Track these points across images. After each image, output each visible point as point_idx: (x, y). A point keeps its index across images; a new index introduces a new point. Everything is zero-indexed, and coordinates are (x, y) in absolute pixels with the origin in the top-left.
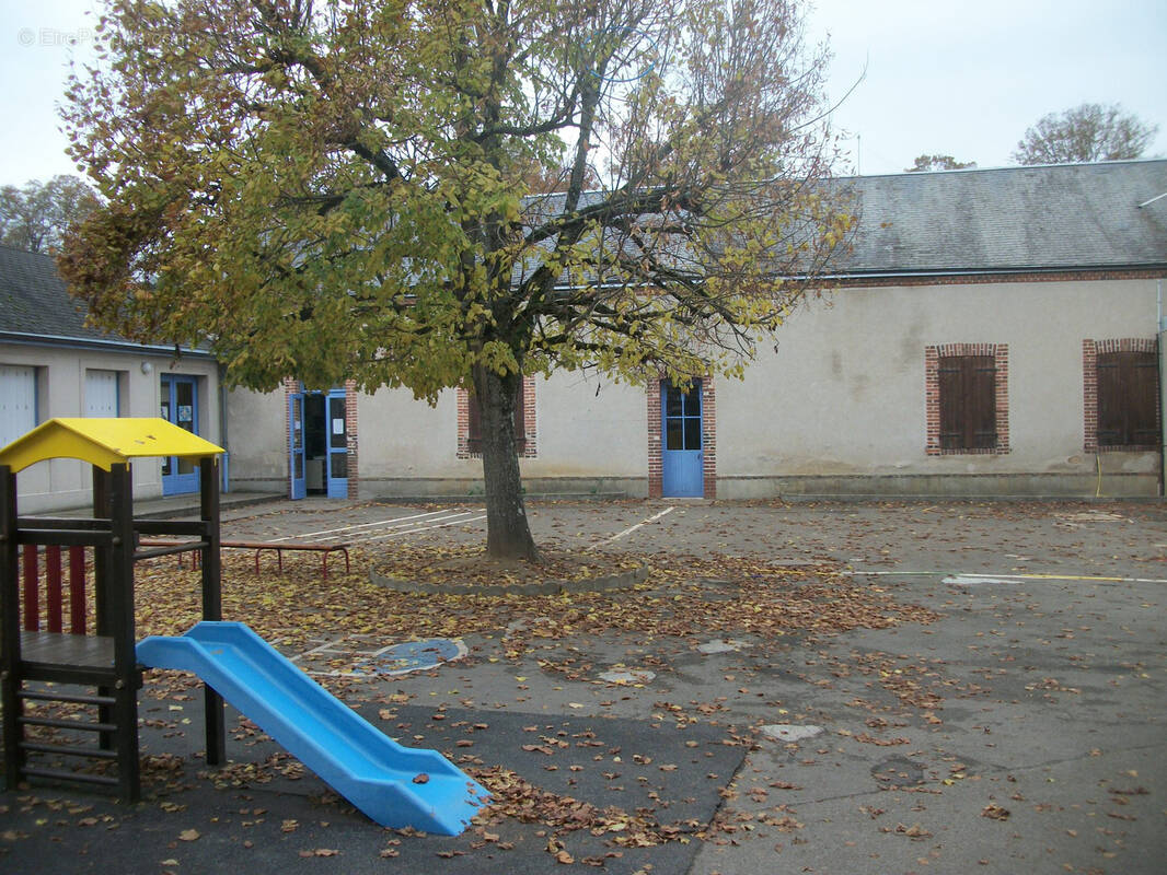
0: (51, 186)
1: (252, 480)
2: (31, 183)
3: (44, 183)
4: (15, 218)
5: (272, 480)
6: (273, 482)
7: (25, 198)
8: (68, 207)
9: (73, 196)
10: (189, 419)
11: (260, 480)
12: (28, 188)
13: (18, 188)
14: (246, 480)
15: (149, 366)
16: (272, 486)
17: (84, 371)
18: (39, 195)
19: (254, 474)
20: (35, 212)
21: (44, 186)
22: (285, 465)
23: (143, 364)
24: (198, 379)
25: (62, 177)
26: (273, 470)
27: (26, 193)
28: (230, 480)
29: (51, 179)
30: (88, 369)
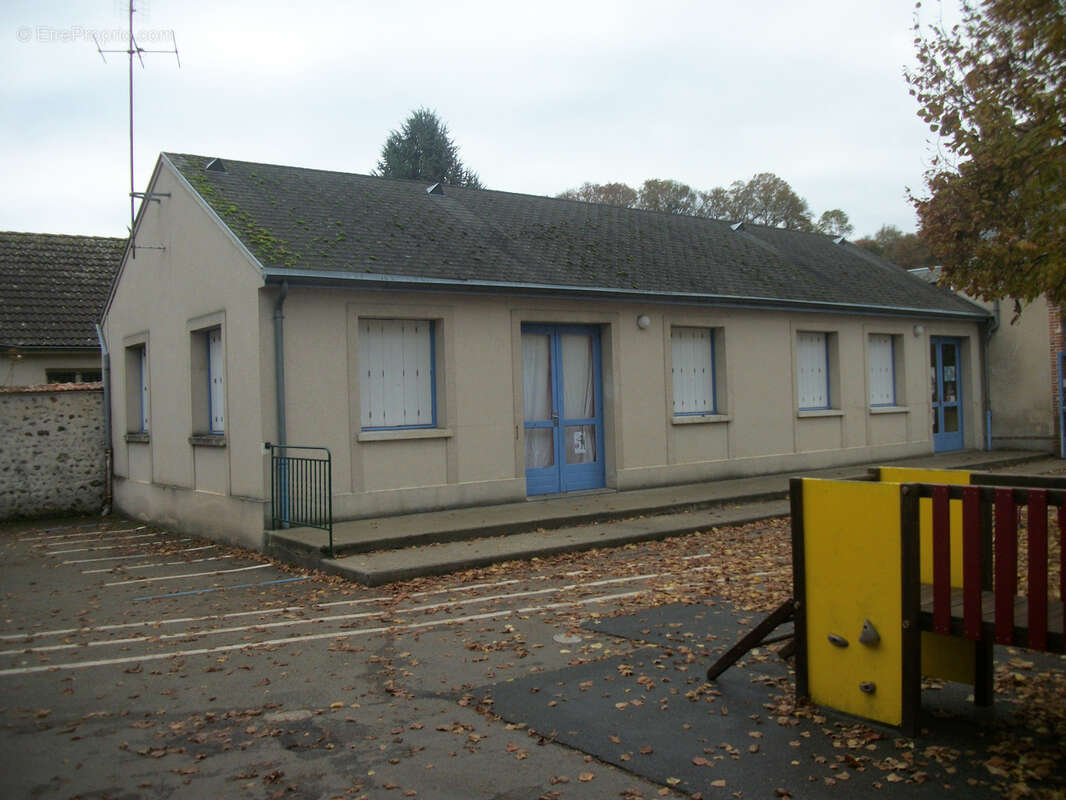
0: (752, 184)
1: (1016, 438)
2: (735, 183)
3: (746, 183)
4: (724, 214)
5: (1037, 438)
6: (1039, 441)
7: (732, 197)
8: (767, 200)
9: (772, 191)
10: (953, 379)
11: (1024, 438)
12: (733, 188)
13: (726, 189)
14: (1010, 438)
15: (920, 329)
16: (1039, 444)
17: (866, 336)
18: (742, 193)
19: (1017, 432)
20: (741, 208)
21: (746, 185)
22: (1051, 424)
23: (915, 327)
24: (962, 340)
25: (761, 175)
26: (1039, 429)
27: (732, 192)
28: (993, 438)
29: (751, 178)
30: (870, 334)
